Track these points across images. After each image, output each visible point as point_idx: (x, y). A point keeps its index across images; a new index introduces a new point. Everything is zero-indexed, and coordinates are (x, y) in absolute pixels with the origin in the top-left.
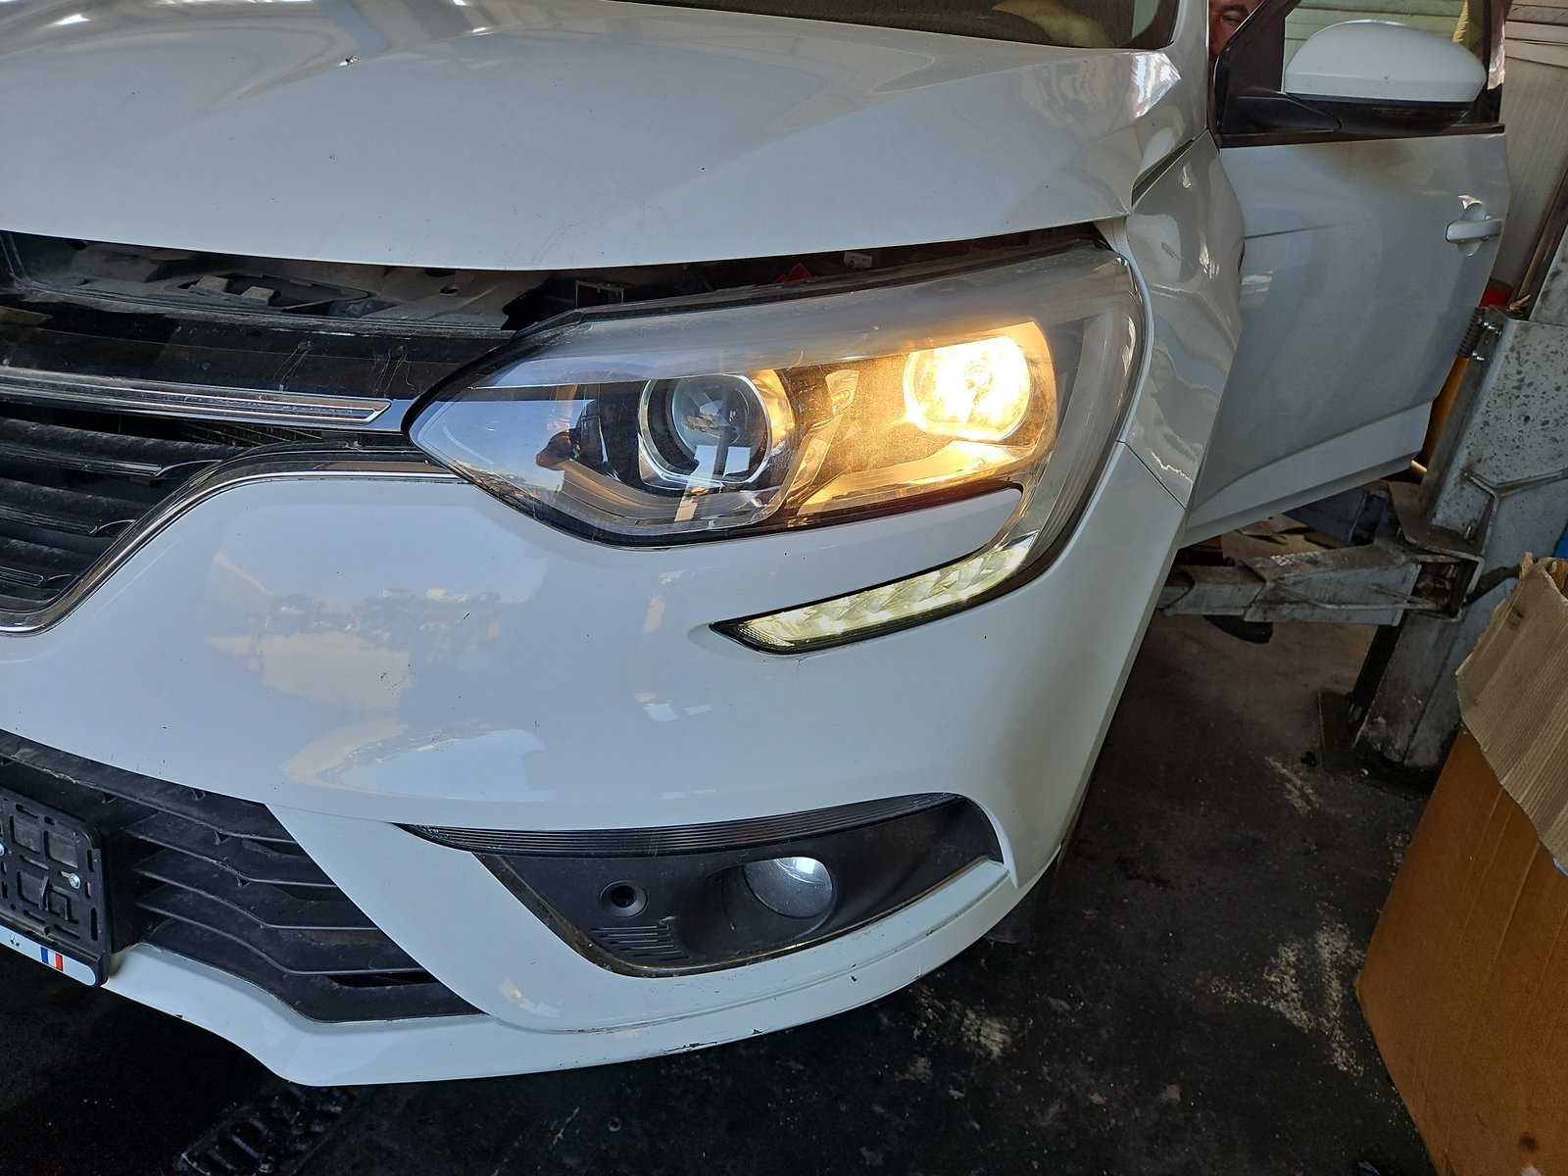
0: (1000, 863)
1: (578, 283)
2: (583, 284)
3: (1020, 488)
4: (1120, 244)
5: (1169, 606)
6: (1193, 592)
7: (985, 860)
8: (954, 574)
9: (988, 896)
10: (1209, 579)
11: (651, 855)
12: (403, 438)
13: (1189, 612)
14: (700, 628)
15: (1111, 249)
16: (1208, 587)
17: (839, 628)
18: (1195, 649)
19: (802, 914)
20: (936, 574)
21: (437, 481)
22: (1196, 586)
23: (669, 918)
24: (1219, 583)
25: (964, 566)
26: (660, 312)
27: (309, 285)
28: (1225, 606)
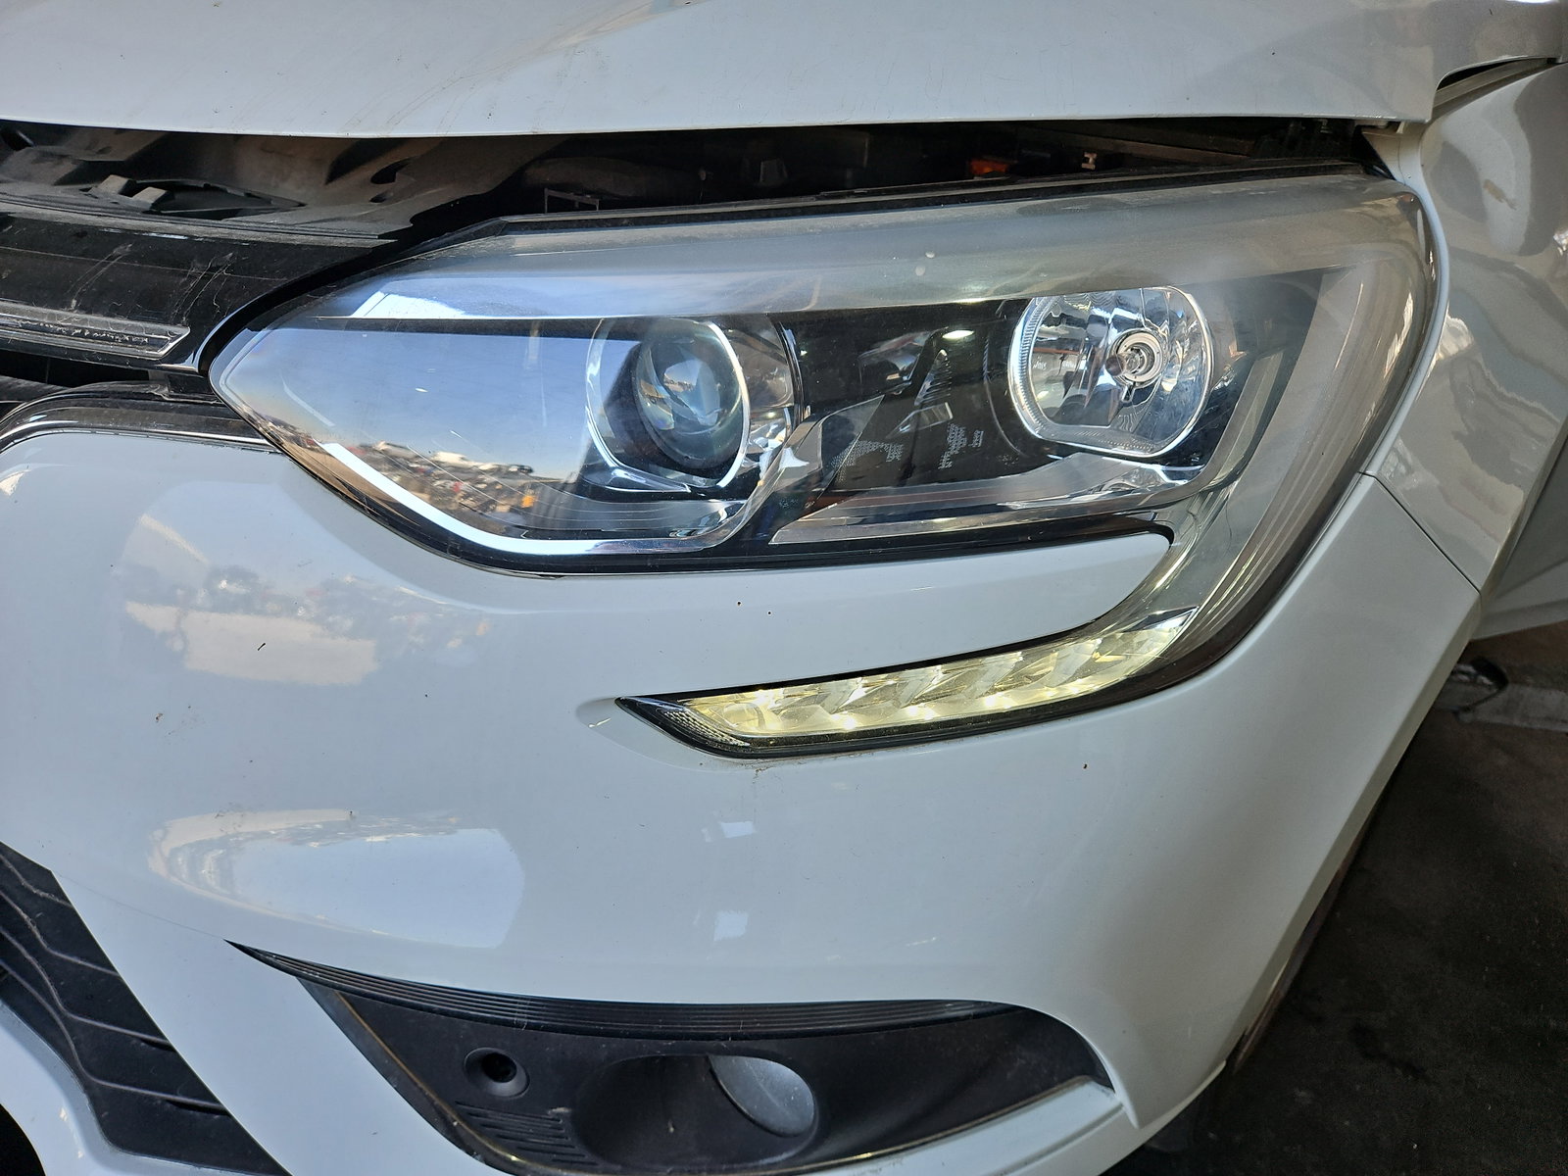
0: (1109, 1091)
1: (548, 192)
2: (553, 193)
3: (1168, 534)
4: (1410, 171)
5: (1467, 709)
6: (1503, 696)
7: (1083, 1083)
8: (1050, 661)
9: (1084, 1137)
10: (1530, 680)
11: (519, 1025)
12: (199, 383)
13: (1498, 719)
14: (603, 702)
15: (1394, 179)
16: (1528, 691)
17: (848, 723)
18: (1503, 760)
19: (776, 1128)
20: (1017, 657)
21: (245, 446)
22: (1509, 688)
23: (561, 1110)
24: (1543, 687)
25: (1069, 648)
26: (615, 224)
27: (242, 194)
28: (1549, 719)
